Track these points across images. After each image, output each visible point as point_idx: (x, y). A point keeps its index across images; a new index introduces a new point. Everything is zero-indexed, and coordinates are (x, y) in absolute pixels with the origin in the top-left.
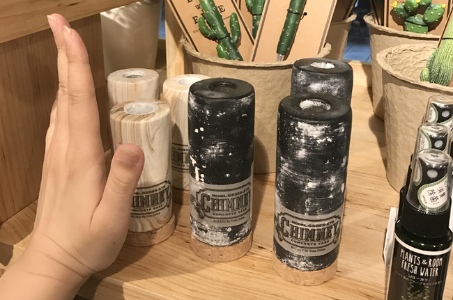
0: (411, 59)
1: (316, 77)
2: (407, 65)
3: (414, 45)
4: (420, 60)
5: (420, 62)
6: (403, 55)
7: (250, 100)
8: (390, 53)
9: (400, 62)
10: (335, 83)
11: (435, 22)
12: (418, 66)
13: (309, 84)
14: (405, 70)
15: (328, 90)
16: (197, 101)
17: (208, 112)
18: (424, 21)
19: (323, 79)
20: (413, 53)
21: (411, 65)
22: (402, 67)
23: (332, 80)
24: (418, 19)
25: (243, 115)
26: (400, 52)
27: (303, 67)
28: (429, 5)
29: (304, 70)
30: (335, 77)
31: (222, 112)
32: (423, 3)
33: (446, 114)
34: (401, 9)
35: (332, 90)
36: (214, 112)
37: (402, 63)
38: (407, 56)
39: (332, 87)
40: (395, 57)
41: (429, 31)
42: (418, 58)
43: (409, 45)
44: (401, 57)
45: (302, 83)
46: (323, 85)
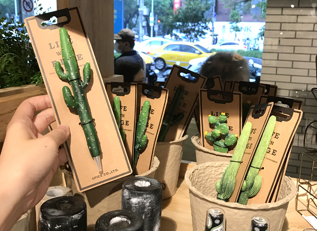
0: (213, 172)
1: (135, 193)
2: (210, 176)
3: (215, 162)
4: (219, 173)
5: (220, 174)
6: (207, 169)
7: (80, 216)
8: (198, 169)
9: (205, 174)
10: (147, 198)
11: (232, 145)
12: (218, 177)
13: (131, 199)
14: (209, 180)
15: (142, 203)
16: (43, 217)
17: (49, 225)
18: (225, 145)
19: (139, 195)
20: (214, 168)
21: (214, 176)
22: (207, 178)
23: (145, 196)
24: (221, 143)
25: (74, 227)
26: (204, 168)
27: (127, 186)
28: (227, 135)
29: (127, 189)
30: (147, 194)
31: (59, 226)
32: (223, 134)
33: (217, 222)
34: (210, 136)
35: (145, 203)
36: (53, 225)
37: (207, 175)
38: (210, 171)
39: (145, 201)
40: (201, 171)
41: (229, 150)
42: (218, 172)
43: (211, 163)
44: (206, 171)
45: (126, 198)
46: (139, 200)
